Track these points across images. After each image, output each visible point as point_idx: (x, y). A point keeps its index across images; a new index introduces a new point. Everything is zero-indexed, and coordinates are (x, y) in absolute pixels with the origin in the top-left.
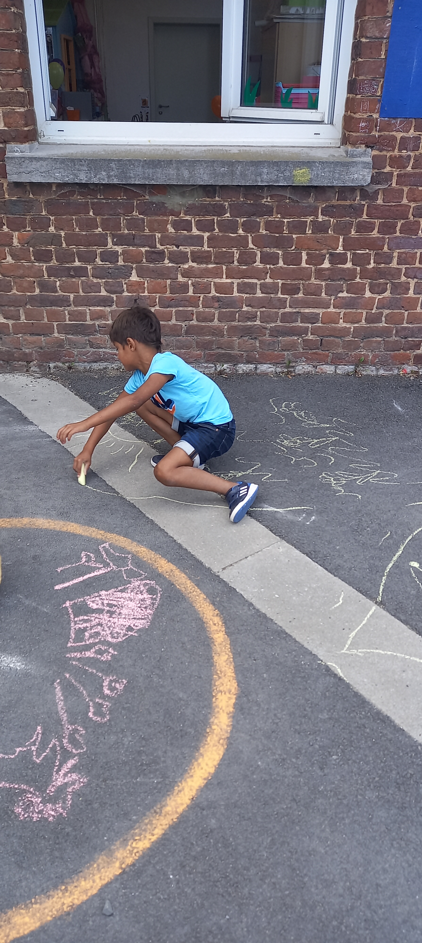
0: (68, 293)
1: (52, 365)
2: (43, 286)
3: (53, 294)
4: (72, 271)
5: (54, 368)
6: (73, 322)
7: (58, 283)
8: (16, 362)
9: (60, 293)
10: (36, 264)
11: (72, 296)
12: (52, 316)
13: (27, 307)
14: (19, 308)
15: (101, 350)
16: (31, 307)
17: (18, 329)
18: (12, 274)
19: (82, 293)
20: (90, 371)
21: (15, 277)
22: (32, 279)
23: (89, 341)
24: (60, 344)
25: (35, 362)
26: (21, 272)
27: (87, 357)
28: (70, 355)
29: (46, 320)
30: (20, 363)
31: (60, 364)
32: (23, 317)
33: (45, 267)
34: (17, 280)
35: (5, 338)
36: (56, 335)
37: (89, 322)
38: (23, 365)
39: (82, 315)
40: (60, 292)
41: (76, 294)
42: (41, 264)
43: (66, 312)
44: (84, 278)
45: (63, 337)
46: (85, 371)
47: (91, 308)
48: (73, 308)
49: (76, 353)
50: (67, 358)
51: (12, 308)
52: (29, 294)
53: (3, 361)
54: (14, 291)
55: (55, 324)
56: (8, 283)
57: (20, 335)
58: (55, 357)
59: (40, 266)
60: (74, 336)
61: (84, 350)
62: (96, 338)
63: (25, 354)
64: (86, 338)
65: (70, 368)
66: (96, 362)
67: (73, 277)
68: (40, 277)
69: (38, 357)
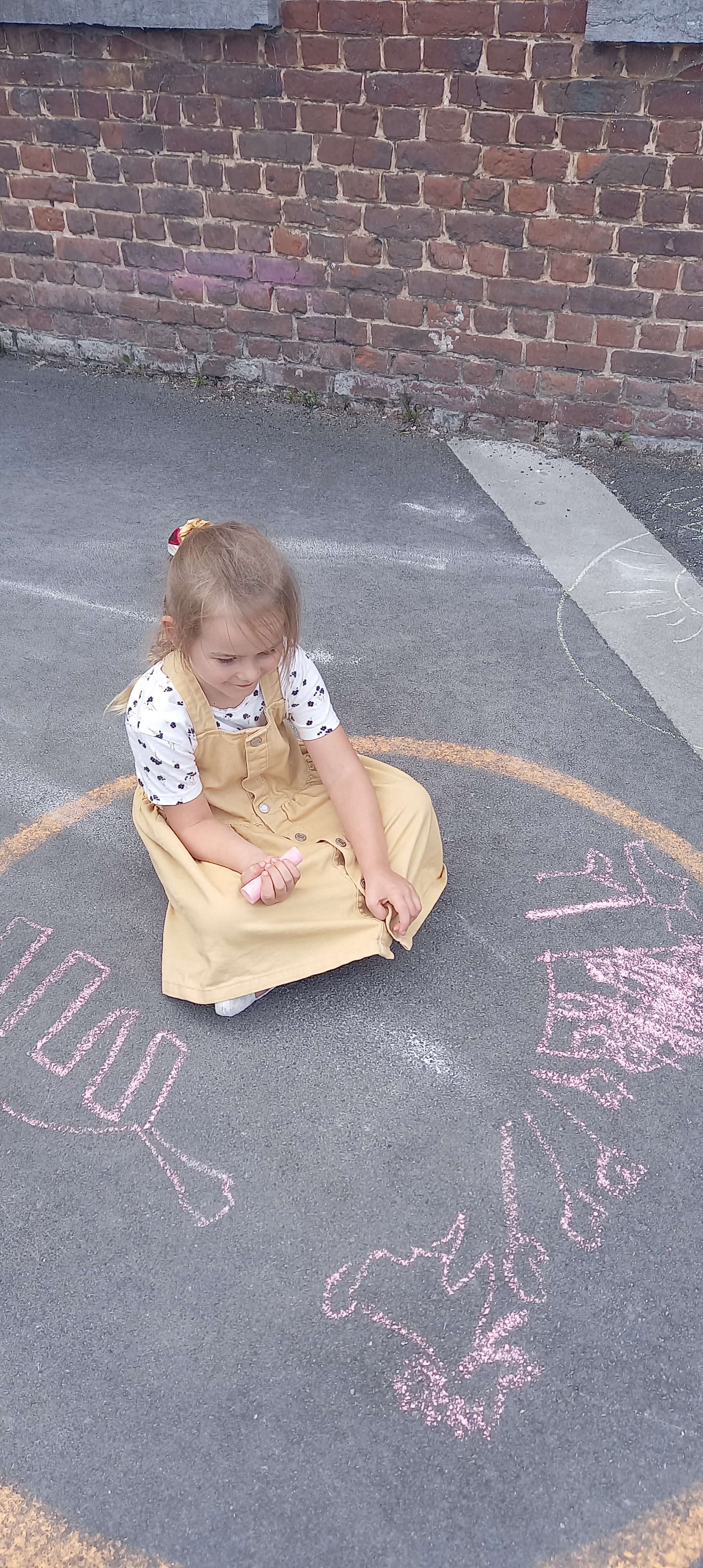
0: (652, 288)
1: (584, 434)
2: (606, 272)
3: (621, 289)
4: (670, 241)
5: (589, 439)
6: (646, 351)
7: (635, 267)
8: (519, 421)
9: (635, 287)
10: (601, 223)
11: (657, 295)
12: (609, 335)
13: (564, 312)
14: (548, 313)
15: (690, 414)
16: (570, 313)
17: (536, 355)
18: (549, 242)
19: (679, 291)
20: (657, 454)
21: (553, 248)
22: (585, 255)
23: (670, 393)
24: (610, 393)
25: (554, 425)
26: (569, 237)
27: (658, 425)
28: (625, 417)
29: (594, 341)
30: (526, 422)
31: (601, 434)
32: (551, 333)
33: (617, 230)
34: (556, 255)
35: (509, 371)
36: (607, 373)
37: (679, 353)
38: (530, 428)
39: (669, 336)
40: (635, 285)
41: (667, 292)
42: (611, 224)
43: (638, 329)
44: (692, 258)
45: (618, 379)
46: (647, 452)
47: (690, 324)
48: (654, 321)
49: (637, 415)
50: (618, 423)
51: (535, 313)
52: (573, 285)
53: (496, 415)
54: (546, 278)
55: (610, 351)
56: (537, 259)
57: (539, 368)
58: (594, 418)
59: (607, 229)
60: (641, 379)
61: (654, 410)
62: (685, 389)
63: (539, 406)
64: (666, 386)
65: (618, 443)
66: (673, 437)
67: (669, 254)
68: (602, 251)
69: (562, 415)
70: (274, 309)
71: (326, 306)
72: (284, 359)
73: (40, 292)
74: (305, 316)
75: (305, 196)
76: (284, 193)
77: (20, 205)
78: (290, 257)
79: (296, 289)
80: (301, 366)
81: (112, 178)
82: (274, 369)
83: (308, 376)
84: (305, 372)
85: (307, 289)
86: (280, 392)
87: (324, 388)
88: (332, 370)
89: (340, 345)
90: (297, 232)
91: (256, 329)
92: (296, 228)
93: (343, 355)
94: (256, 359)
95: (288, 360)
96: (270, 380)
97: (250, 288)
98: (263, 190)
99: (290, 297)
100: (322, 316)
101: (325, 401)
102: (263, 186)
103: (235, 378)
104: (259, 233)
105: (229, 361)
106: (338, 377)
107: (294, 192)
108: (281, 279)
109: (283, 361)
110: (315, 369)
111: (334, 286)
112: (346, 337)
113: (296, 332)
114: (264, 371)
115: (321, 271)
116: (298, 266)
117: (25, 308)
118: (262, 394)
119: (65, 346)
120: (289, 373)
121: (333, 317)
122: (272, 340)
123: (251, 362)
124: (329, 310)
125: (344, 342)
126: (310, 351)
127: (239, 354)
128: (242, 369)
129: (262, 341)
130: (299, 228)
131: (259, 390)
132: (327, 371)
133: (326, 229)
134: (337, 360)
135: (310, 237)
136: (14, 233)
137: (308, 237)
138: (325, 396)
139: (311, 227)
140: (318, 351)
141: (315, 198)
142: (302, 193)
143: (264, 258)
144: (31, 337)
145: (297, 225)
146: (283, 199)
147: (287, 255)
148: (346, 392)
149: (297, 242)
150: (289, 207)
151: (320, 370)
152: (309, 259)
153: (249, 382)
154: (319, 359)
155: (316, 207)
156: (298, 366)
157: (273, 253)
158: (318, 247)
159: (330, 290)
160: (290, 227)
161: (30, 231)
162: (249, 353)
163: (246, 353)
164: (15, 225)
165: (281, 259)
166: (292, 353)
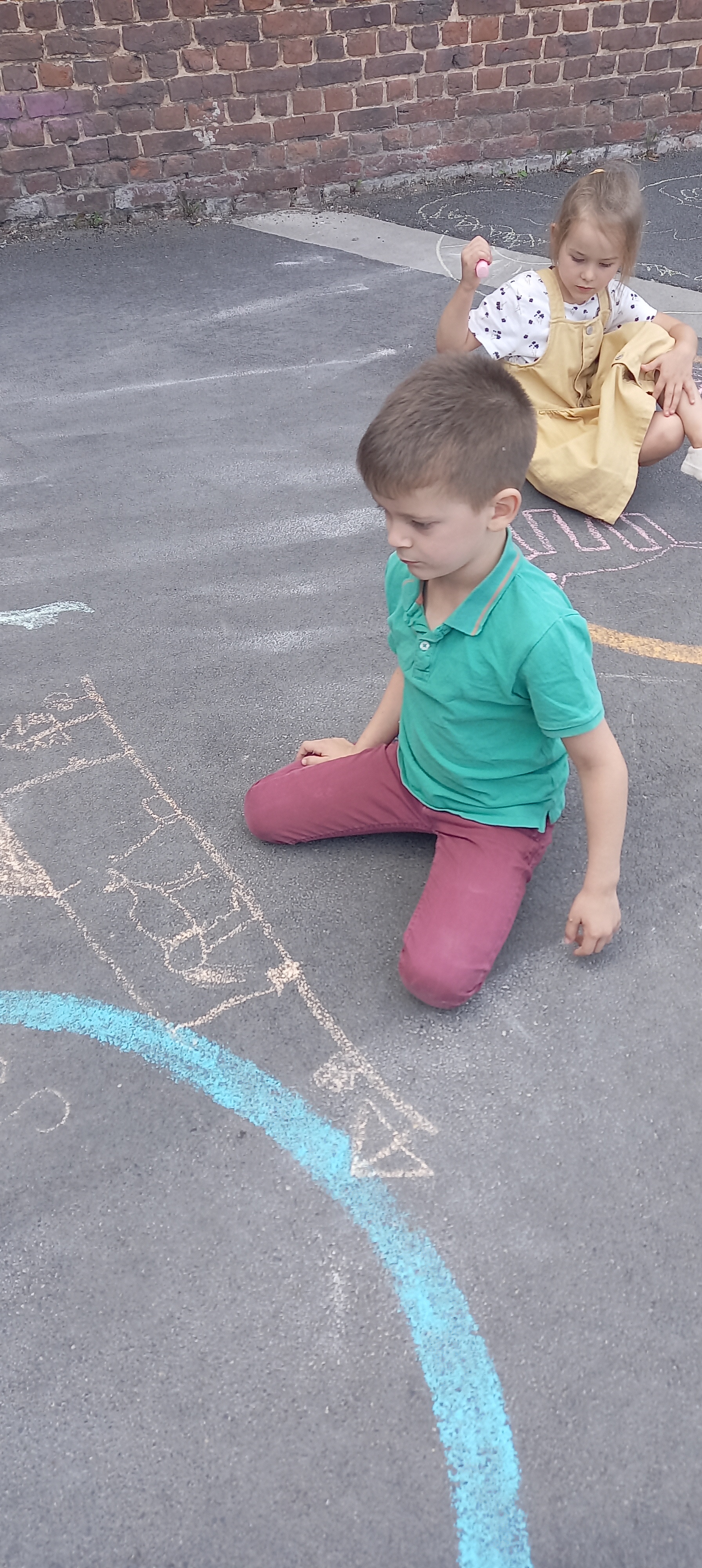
0: (359, 56)
1: (327, 190)
2: (327, 49)
3: (337, 61)
4: (368, 15)
5: (331, 193)
6: (363, 108)
7: (345, 41)
8: (276, 192)
9: (348, 58)
10: (316, 9)
11: (364, 60)
12: (336, 101)
13: (298, 89)
14: (285, 93)
15: (399, 152)
16: (303, 89)
17: (284, 131)
18: (280, 32)
19: (378, 55)
20: (382, 191)
21: (283, 37)
22: (308, 37)
23: (383, 138)
24: (341, 150)
25: (303, 188)
26: (294, 25)
27: (378, 168)
28: (355, 167)
29: (323, 109)
30: (281, 192)
31: (340, 187)
32: (290, 109)
33: (328, 13)
34: (287, 42)
35: (263, 150)
36: (336, 134)
37: (385, 105)
38: (286, 196)
39: (376, 91)
40: (347, 55)
41: (370, 57)
42: (323, 9)
43: (353, 91)
44: (384, 26)
45: (345, 136)
46: (375, 192)
47: (389, 79)
48: (364, 82)
49: (362, 163)
50: (350, 173)
51: (276, 95)
52: (302, 65)
53: (258, 192)
54: (281, 63)
55: (336, 114)
56: (272, 49)
57: (285, 142)
58: (330, 174)
59: (321, 13)
60: (362, 132)
61: (374, 156)
62: (393, 132)
63: (291, 175)
64: (380, 133)
65: (353, 190)
66: (390, 174)
67: (368, 25)
68: (320, 32)
69: (308, 179)
70: (48, 142)
71: (101, 127)
72: (63, 188)
74: (78, 142)
75: (64, 27)
76: (45, 28)
78: (57, 89)
79: (66, 118)
80: (81, 191)
82: (56, 200)
83: (89, 198)
84: (86, 196)
85: (77, 116)
86: (63, 221)
87: (106, 206)
88: (112, 187)
89: (114, 162)
90: (61, 63)
91: (32, 166)
92: (59, 59)
93: (120, 171)
94: (35, 196)
95: (67, 188)
96: (53, 212)
97: (22, 126)
98: (23, 28)
99: (62, 127)
100: (94, 138)
101: (108, 218)
102: (22, 24)
103: (17, 218)
104: (25, 71)
105: (8, 204)
106: (117, 193)
107: (53, 26)
108: (52, 111)
109: (62, 191)
110: (95, 190)
111: (103, 108)
112: (120, 153)
113: (72, 159)
114: (45, 205)
115: (88, 96)
116: (66, 94)
118: (46, 228)
120: (71, 201)
121: (104, 137)
122: (49, 172)
123: (31, 200)
124: (101, 131)
125: (117, 158)
126: (88, 175)
127: (18, 195)
128: (23, 209)
129: (39, 176)
130: (62, 59)
131: (42, 225)
132: (106, 189)
133: (89, 55)
134: (115, 176)
135: (75, 65)
137: (72, 66)
138: (107, 214)
139: (73, 56)
140: (95, 172)
141: (73, 28)
142: (61, 25)
143: (32, 94)
145: (59, 56)
146: (43, 33)
147: (54, 87)
148: (127, 205)
149: (63, 72)
150: (50, 40)
151: (100, 190)
152: (76, 87)
153: (31, 220)
154: (97, 180)
155: (77, 36)
156: (77, 192)
157: (40, 88)
158: (83, 74)
159: (99, 112)
160: (53, 59)
162: (28, 191)
163: (24, 192)
165: (49, 92)
166: (68, 180)
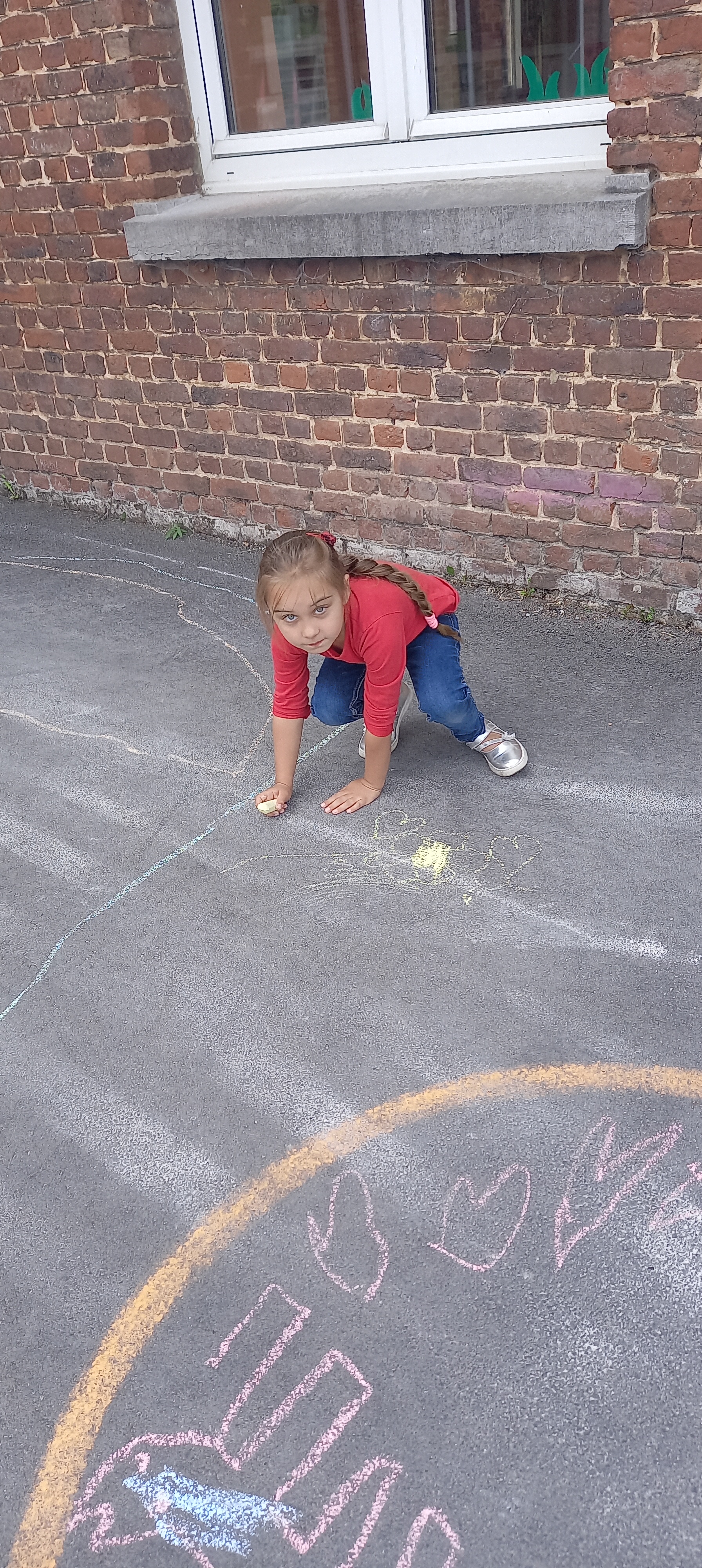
70: (615, 524)
71: (675, 521)
72: (622, 574)
73: (373, 504)
74: (649, 532)
75: (659, 411)
76: (636, 410)
77: (363, 423)
78: (636, 473)
79: (641, 504)
80: (640, 581)
81: (455, 397)
82: (610, 584)
83: (647, 592)
84: (643, 588)
85: (653, 505)
86: (613, 607)
87: (664, 604)
88: (676, 587)
89: (687, 562)
90: (648, 447)
91: (592, 544)
92: (647, 443)
93: (689, 573)
94: (590, 573)
95: (626, 575)
96: (604, 594)
97: (589, 503)
98: (613, 406)
99: (633, 513)
100: (669, 532)
101: (665, 618)
102: (614, 403)
103: (565, 591)
104: (605, 449)
105: (560, 574)
106: (681, 594)
107: (647, 408)
108: (625, 495)
109: (620, 576)
110: (655, 585)
111: (685, 502)
112: (694, 554)
113: (637, 547)
114: (597, 586)
115: (670, 488)
116: (645, 481)
117: (358, 519)
118: (593, 609)
119: (393, 556)
120: (626, 589)
121: (681, 533)
122: (610, 554)
123: (584, 576)
124: (677, 526)
125: (691, 559)
126: (651, 568)
127: (573, 568)
128: (574, 583)
129: (599, 556)
130: (650, 443)
131: (590, 604)
132: (669, 588)
133: (680, 445)
134: (682, 577)
135: (662, 453)
136: (354, 449)
137: (659, 453)
138: (664, 613)
139: (663, 443)
140: (661, 567)
141: (670, 414)
142: (656, 408)
143: (609, 473)
144: (361, 546)
145: (648, 441)
146: (634, 415)
147: (634, 471)
148: (689, 610)
149: (647, 458)
150: (641, 422)
151: (662, 587)
152: (658, 475)
153: (580, 596)
154: (660, 575)
155: (671, 423)
156: (636, 582)
157: (619, 469)
158: (669, 463)
159: (679, 506)
160: (640, 442)
161: (370, 448)
162: (583, 567)
163: (580, 567)
164: (356, 442)
165: (628, 474)
166: (630, 568)
